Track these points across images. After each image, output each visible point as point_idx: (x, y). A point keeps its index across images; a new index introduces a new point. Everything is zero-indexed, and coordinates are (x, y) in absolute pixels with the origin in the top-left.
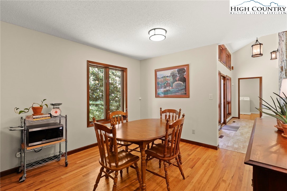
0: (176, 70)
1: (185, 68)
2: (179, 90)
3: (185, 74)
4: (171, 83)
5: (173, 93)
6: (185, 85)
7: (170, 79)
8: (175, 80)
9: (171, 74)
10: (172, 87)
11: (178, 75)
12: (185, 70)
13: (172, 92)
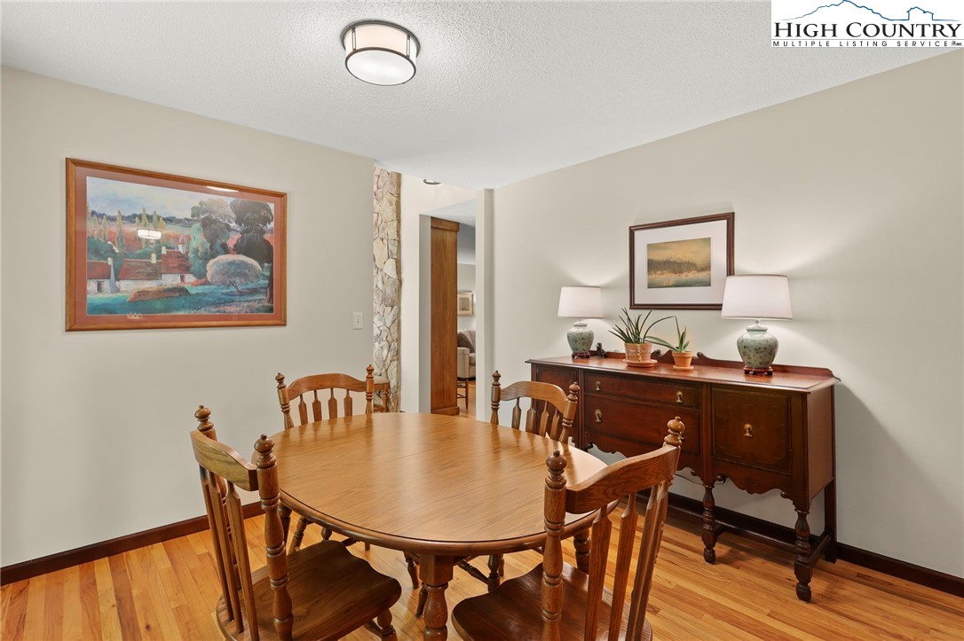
0: (229, 200)
1: (272, 206)
2: (241, 294)
3: (271, 231)
4: (191, 255)
5: (208, 304)
6: (267, 274)
7: (189, 238)
8: (217, 246)
9: (196, 212)
10: (201, 275)
11: (233, 225)
12: (269, 211)
13: (198, 301)
